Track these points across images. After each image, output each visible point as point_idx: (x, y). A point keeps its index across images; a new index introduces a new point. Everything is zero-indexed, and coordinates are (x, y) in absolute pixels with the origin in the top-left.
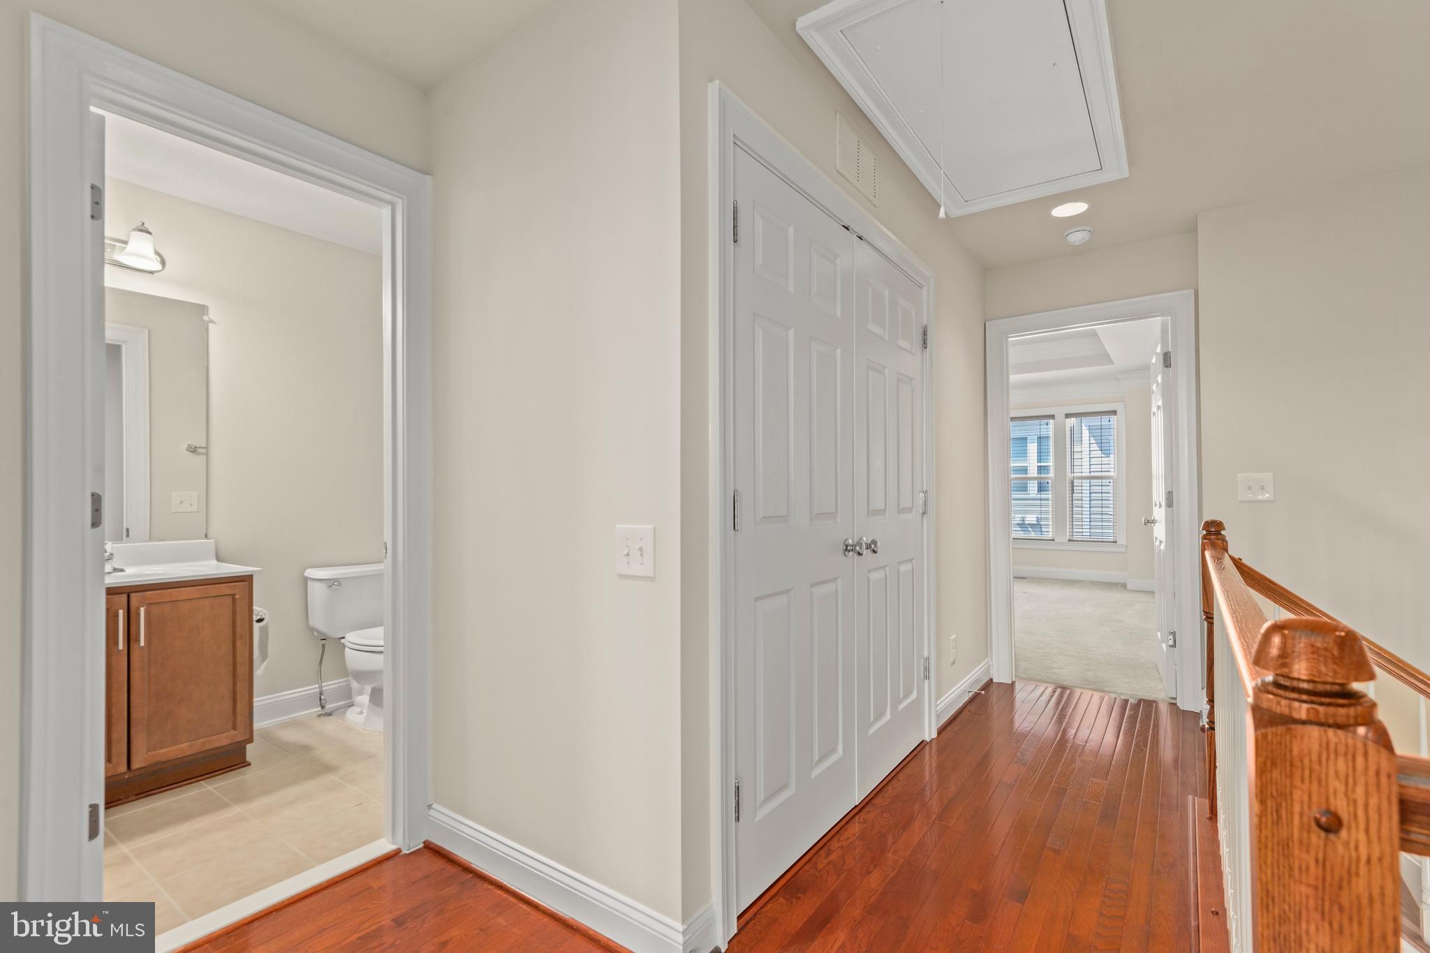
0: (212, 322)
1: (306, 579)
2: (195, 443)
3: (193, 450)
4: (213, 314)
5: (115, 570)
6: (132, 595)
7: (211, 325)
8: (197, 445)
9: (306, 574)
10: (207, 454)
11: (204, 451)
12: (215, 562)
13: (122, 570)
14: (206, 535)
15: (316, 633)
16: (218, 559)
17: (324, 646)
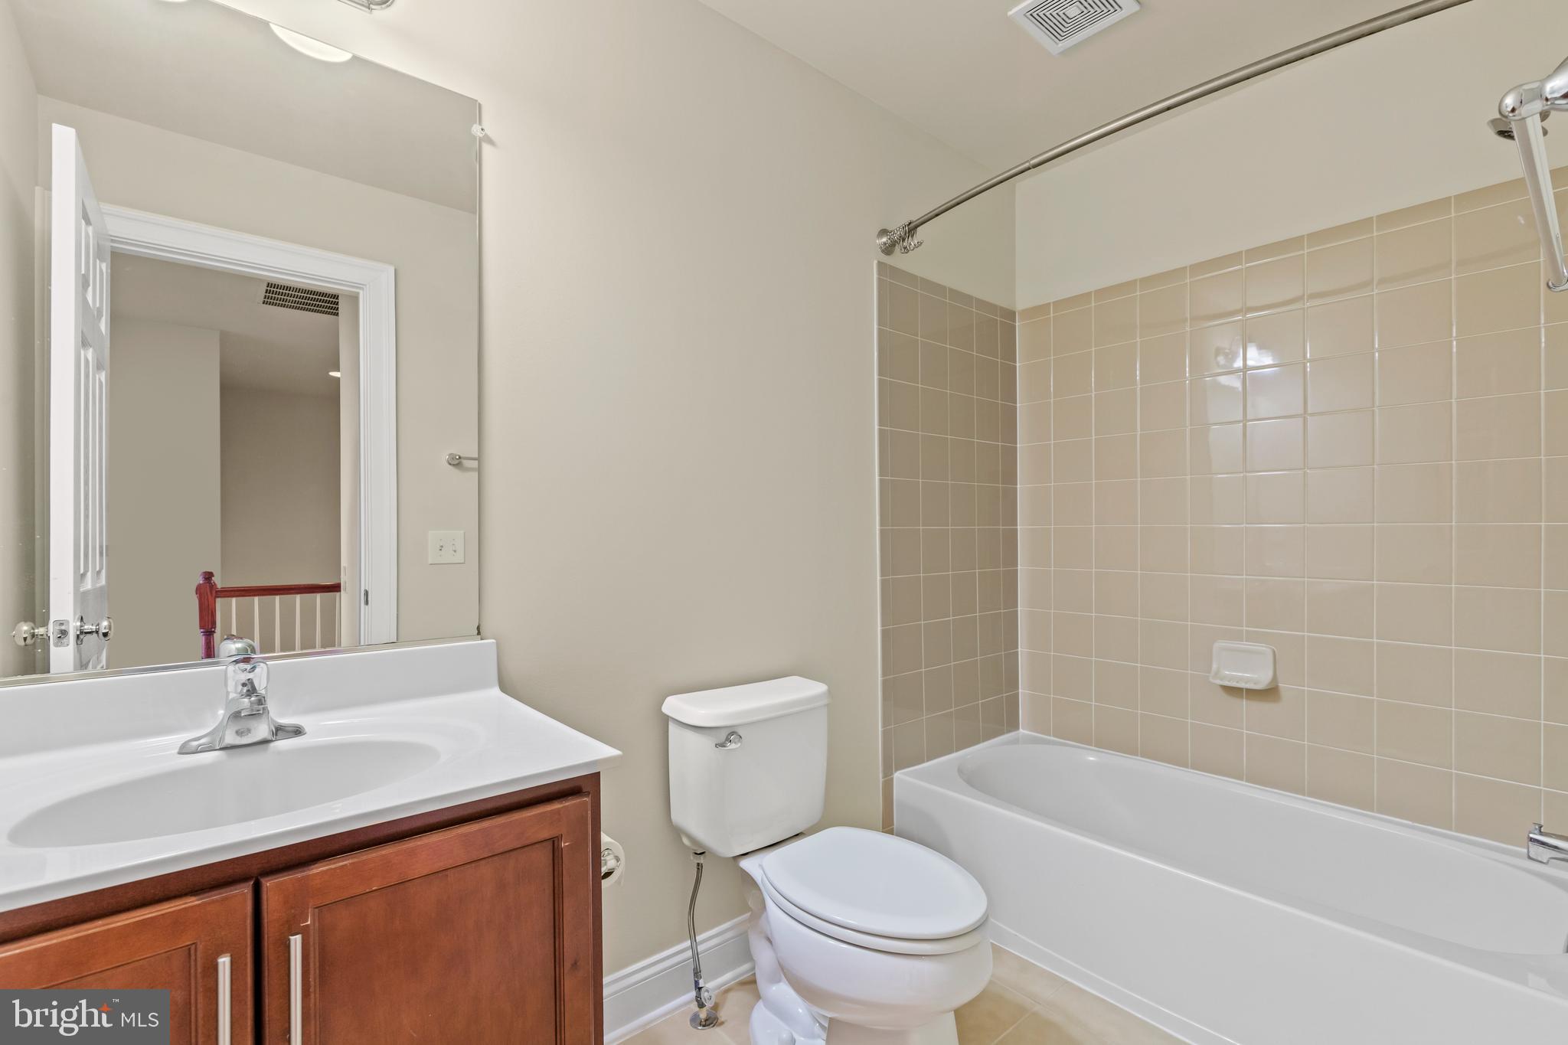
0: (491, 142)
1: (666, 719)
2: (458, 451)
3: (457, 462)
4: (490, 124)
5: (279, 731)
6: (268, 884)
7: (486, 148)
8: (462, 455)
9: (665, 709)
10: (480, 470)
11: (475, 464)
12: (496, 691)
13: (298, 731)
14: (478, 628)
15: (686, 841)
16: (505, 687)
17: (699, 866)
